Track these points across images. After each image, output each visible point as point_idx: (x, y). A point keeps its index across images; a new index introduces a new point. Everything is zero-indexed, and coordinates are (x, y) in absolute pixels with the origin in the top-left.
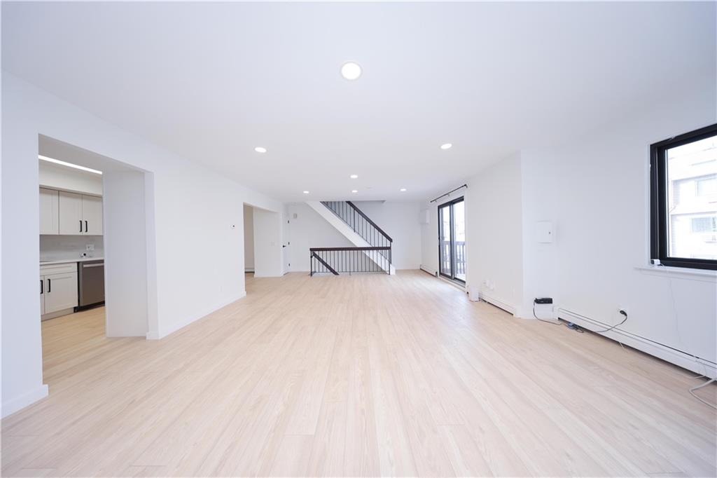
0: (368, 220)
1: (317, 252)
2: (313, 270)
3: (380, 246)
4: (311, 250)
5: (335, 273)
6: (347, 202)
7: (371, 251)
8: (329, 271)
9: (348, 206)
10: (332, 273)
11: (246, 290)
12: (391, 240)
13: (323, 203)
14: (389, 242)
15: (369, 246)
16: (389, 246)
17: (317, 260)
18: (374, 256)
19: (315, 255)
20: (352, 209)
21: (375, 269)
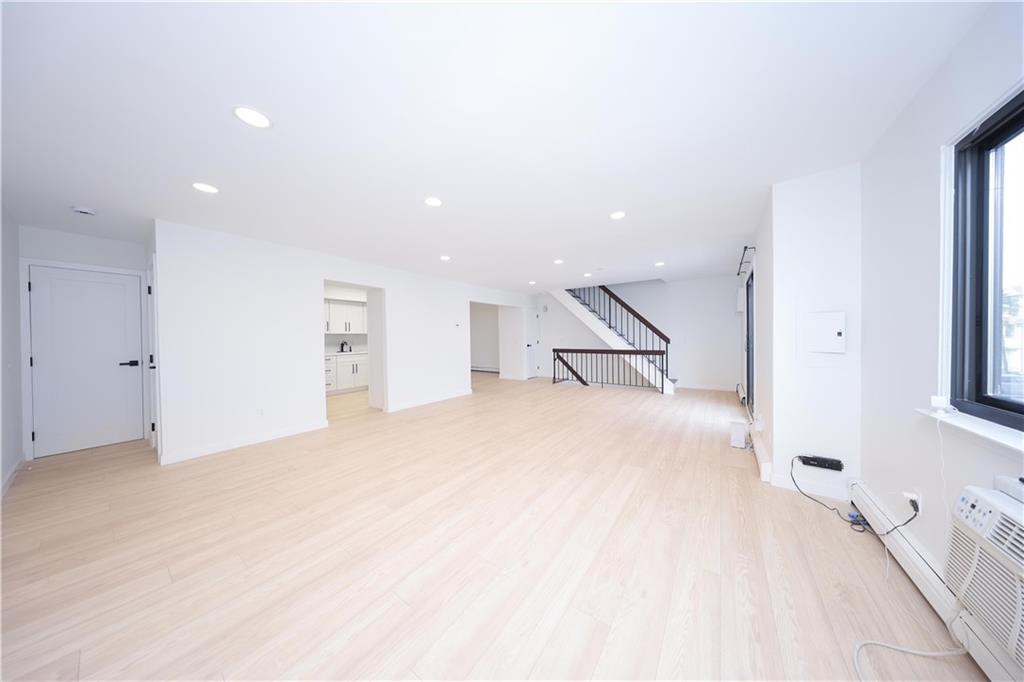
0: (630, 310)
1: (561, 354)
2: (557, 377)
3: (650, 348)
4: (554, 350)
5: (585, 383)
6: (600, 287)
7: (633, 357)
8: (575, 378)
9: (602, 292)
10: (579, 383)
11: (472, 388)
12: (667, 341)
13: (569, 290)
14: (663, 343)
15: (630, 348)
16: (663, 348)
17: (561, 363)
18: (639, 363)
19: (559, 357)
20: (607, 296)
21: (639, 383)
